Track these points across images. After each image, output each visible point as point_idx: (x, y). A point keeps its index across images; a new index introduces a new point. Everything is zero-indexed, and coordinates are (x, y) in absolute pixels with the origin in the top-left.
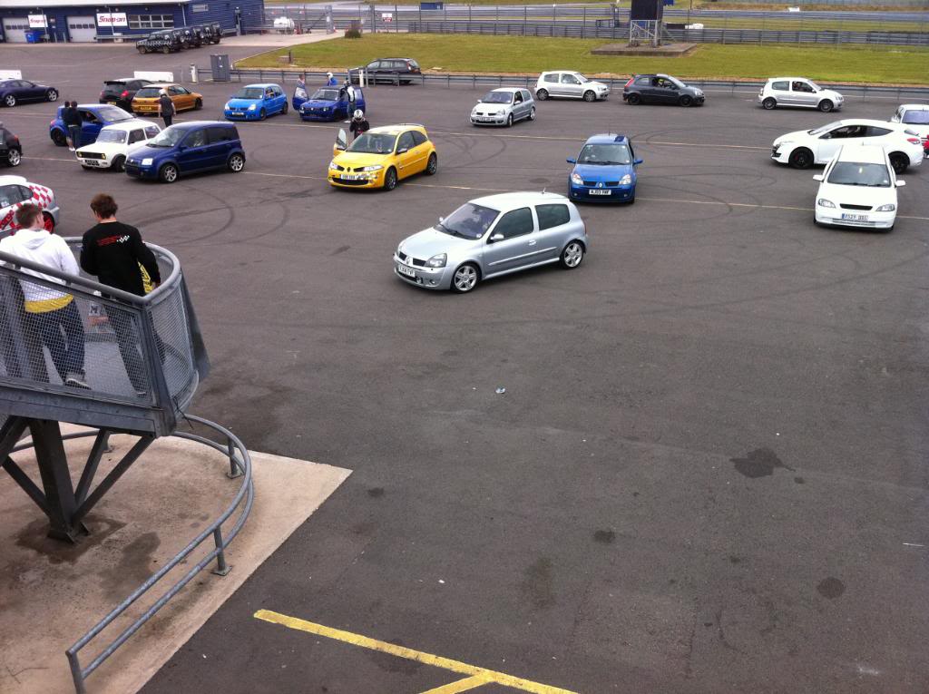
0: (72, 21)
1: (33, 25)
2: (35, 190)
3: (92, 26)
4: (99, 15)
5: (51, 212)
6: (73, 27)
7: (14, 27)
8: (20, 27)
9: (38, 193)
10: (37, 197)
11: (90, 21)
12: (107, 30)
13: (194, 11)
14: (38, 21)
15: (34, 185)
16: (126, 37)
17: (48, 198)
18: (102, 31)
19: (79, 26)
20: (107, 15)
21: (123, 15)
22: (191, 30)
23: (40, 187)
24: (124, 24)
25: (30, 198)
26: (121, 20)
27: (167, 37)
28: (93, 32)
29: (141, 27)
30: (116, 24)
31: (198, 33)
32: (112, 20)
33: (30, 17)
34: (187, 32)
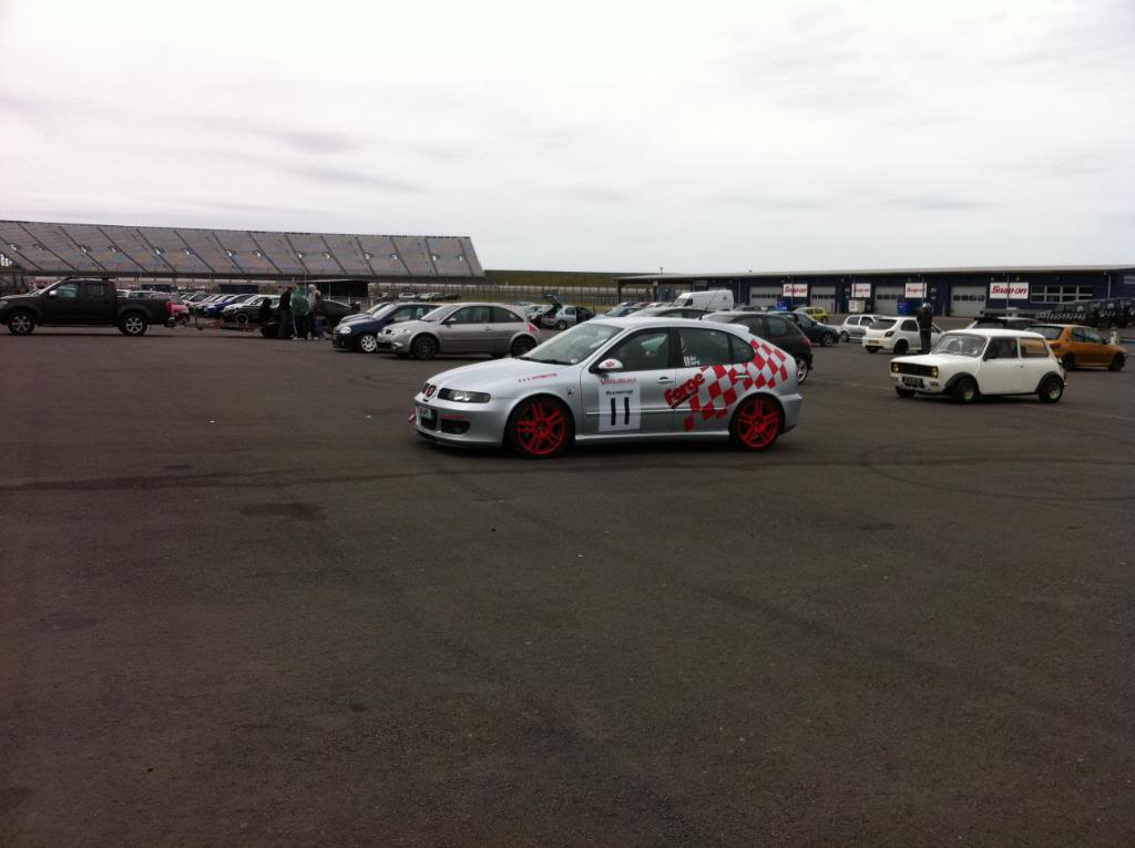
0: (958, 291)
2: (761, 352)
3: (981, 299)
4: (992, 285)
5: (783, 399)
6: (957, 298)
7: (887, 297)
8: (893, 297)
11: (980, 291)
12: (1001, 303)
13: (1125, 282)
14: (916, 291)
17: (783, 369)
19: (965, 298)
20: (1003, 286)
21: (1025, 286)
22: (1116, 303)
23: (772, 347)
24: (1025, 296)
25: (745, 362)
26: (1021, 291)
28: (981, 306)
30: (1013, 296)
31: (1127, 308)
32: (1009, 291)
33: (908, 285)
34: (1111, 305)
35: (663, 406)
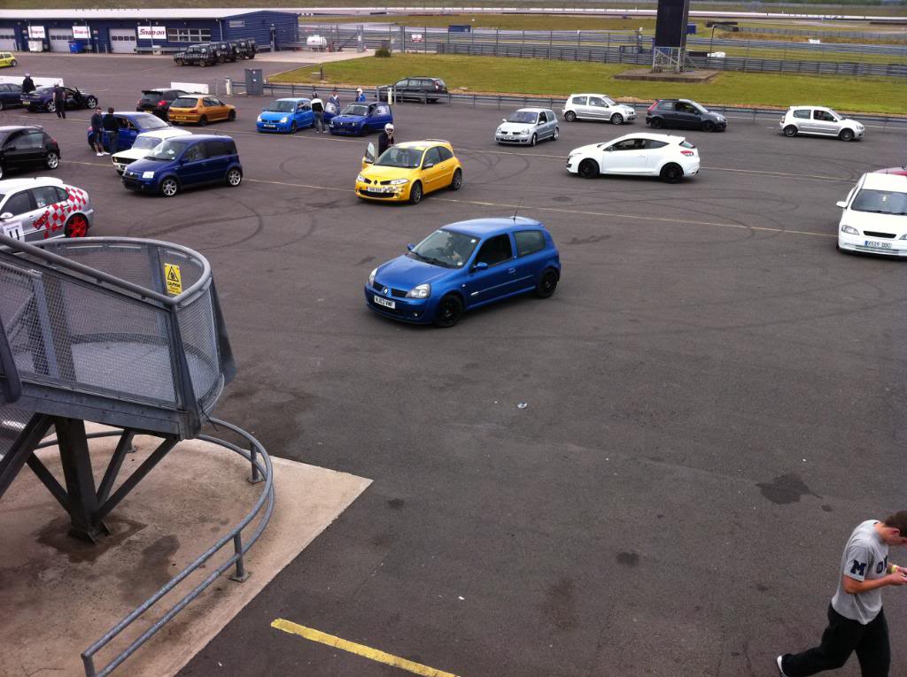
0: (114, 33)
1: (77, 36)
2: (71, 193)
3: (132, 38)
4: (140, 28)
5: (86, 213)
6: (115, 38)
7: (59, 38)
8: (64, 38)
9: (74, 195)
10: (72, 199)
11: (131, 33)
12: (147, 43)
13: (231, 26)
14: (81, 33)
15: (70, 187)
16: (164, 49)
17: (83, 200)
18: (142, 43)
19: (120, 38)
20: (147, 29)
21: (163, 29)
22: (227, 45)
23: (76, 189)
24: (164, 37)
25: (66, 200)
26: (160, 33)
27: (204, 50)
28: (134, 44)
29: (179, 41)
30: (156, 37)
31: (234, 48)
32: (152, 33)
33: (74, 28)
34: (223, 46)
35: (33, 230)
